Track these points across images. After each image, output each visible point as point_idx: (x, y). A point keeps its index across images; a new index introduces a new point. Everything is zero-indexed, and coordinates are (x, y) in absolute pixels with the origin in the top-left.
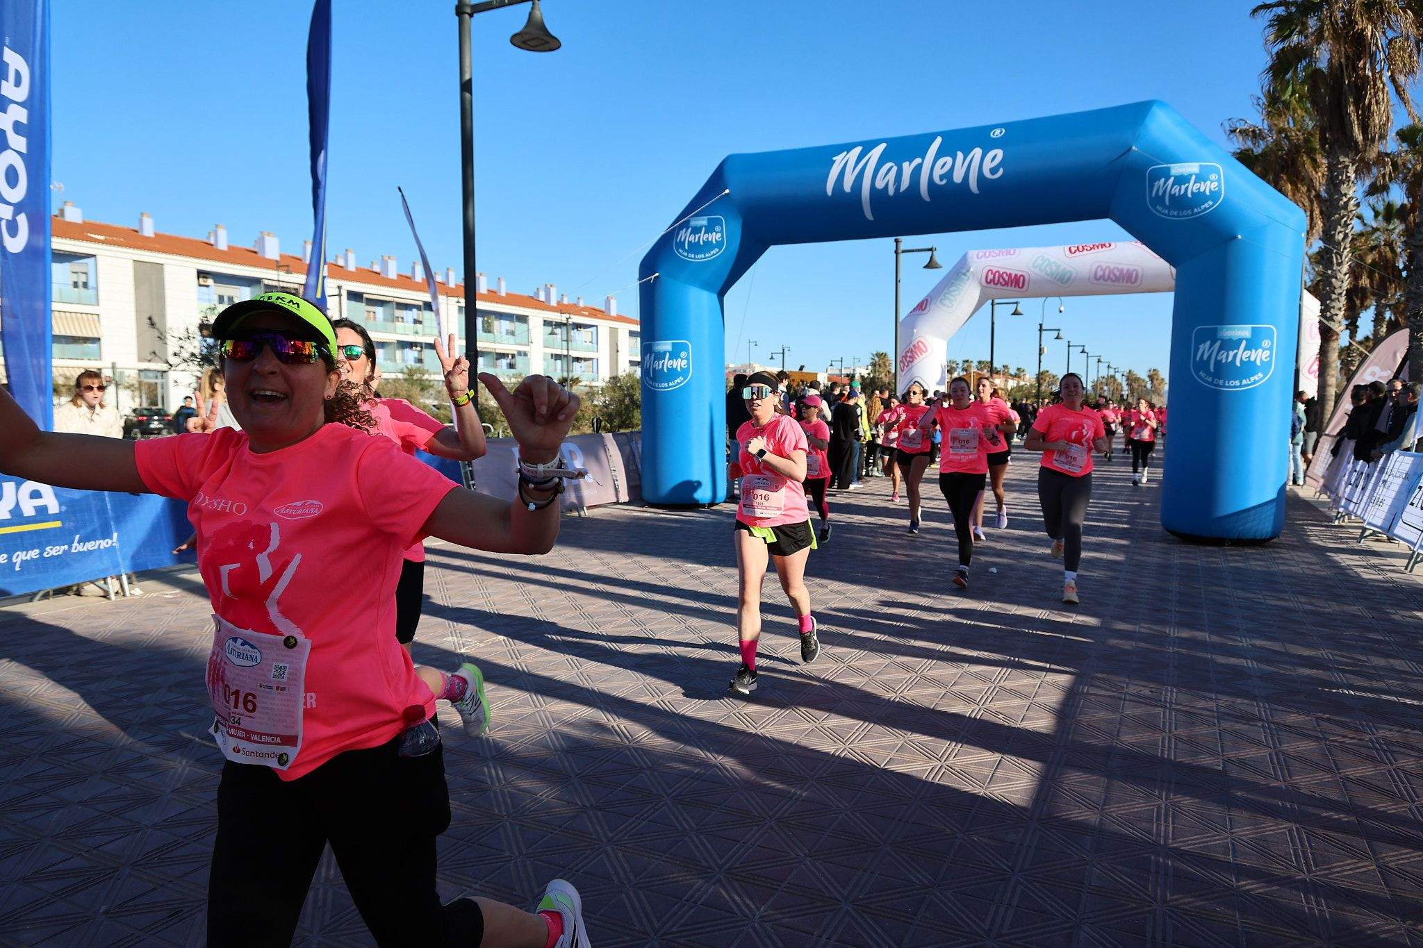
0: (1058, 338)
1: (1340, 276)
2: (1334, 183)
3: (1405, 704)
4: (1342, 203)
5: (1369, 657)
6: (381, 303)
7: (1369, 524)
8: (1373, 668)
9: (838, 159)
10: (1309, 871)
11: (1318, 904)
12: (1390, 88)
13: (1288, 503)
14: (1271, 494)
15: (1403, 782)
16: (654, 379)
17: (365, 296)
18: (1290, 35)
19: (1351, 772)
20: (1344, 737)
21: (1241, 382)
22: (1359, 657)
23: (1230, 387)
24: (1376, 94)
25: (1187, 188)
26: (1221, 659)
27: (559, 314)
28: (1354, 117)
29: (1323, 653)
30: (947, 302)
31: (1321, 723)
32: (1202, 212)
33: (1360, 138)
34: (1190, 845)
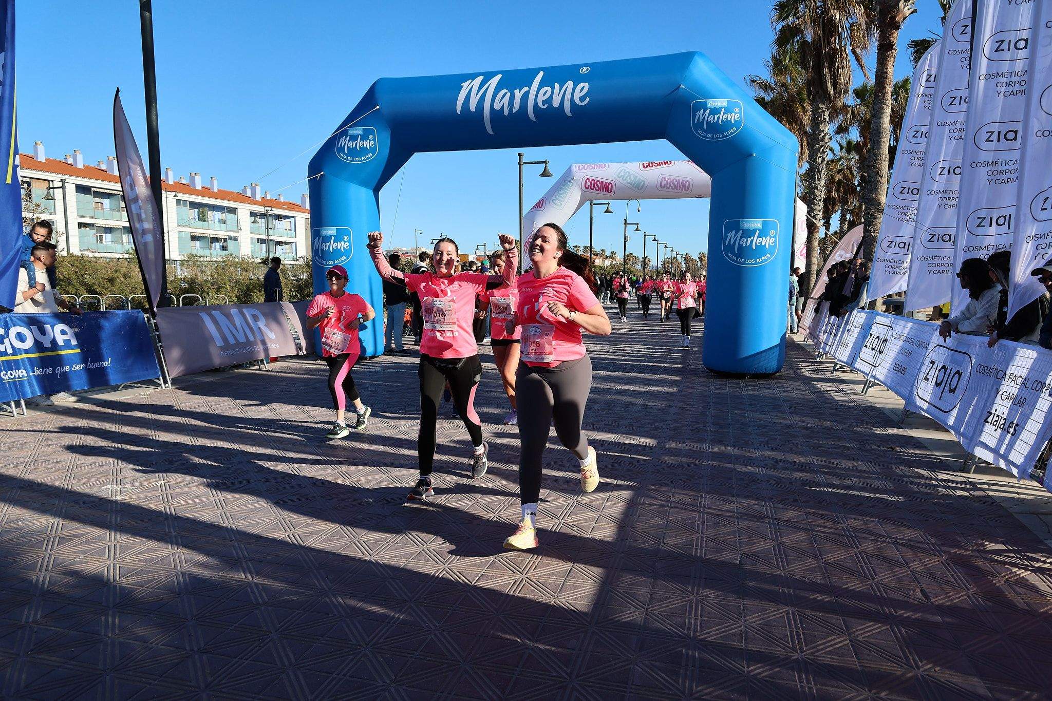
0: (637, 230)
1: (819, 188)
2: (816, 123)
3: (865, 497)
4: (821, 136)
5: (841, 460)
6: (108, 196)
7: (839, 360)
8: (844, 469)
9: (465, 85)
10: (802, 651)
11: (808, 682)
12: (851, 57)
13: (787, 346)
14: (777, 341)
15: (865, 563)
16: (322, 258)
17: (93, 189)
18: (787, 17)
19: (831, 558)
20: (825, 527)
21: (756, 261)
22: (834, 461)
23: (749, 264)
24: (842, 61)
25: (719, 117)
26: (741, 469)
27: (263, 207)
28: (828, 77)
29: (811, 459)
30: (557, 202)
31: (810, 517)
32: (729, 135)
33: (832, 92)
34: (713, 635)
